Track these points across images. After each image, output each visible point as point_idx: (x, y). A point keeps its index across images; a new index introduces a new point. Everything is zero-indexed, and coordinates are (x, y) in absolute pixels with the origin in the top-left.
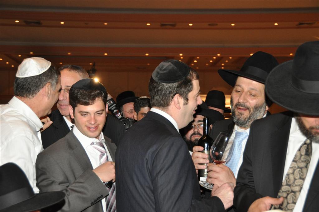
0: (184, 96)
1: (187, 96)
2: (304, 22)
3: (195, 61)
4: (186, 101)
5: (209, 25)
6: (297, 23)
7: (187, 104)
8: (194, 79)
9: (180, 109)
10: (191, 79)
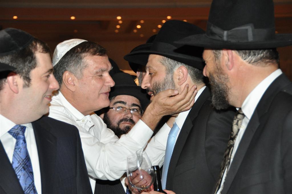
0: (24, 75)
1: (29, 75)
4: (27, 82)
7: (28, 86)
8: (38, 51)
9: (17, 93)
10: (33, 51)
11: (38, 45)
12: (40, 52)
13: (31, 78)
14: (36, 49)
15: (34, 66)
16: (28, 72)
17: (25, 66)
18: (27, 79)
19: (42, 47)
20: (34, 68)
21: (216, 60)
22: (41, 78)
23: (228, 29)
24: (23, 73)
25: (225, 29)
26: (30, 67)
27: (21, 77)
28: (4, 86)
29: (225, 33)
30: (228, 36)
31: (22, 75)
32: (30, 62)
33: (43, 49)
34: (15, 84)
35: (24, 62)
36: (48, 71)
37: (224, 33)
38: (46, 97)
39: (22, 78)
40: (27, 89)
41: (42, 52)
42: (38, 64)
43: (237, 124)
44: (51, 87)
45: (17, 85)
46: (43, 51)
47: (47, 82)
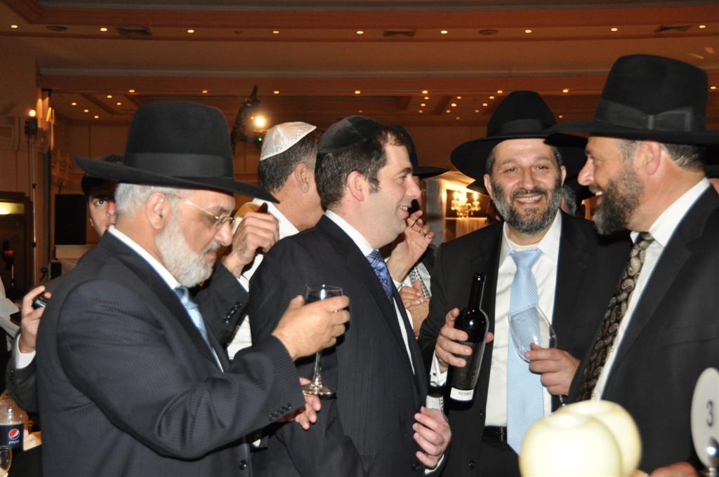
0: (369, 176)
1: (376, 176)
2: (669, 26)
3: (454, 105)
4: (374, 186)
5: (481, 32)
6: (657, 27)
7: (376, 190)
8: (389, 143)
9: (362, 200)
10: (382, 143)
11: (389, 136)
12: (391, 144)
13: (379, 180)
14: (386, 140)
15: (384, 163)
16: (375, 172)
17: (371, 163)
18: (374, 180)
19: (394, 138)
20: (384, 166)
21: (625, 159)
22: (393, 180)
23: (655, 112)
24: (368, 172)
25: (649, 112)
26: (377, 165)
27: (365, 179)
28: (345, 191)
29: (651, 118)
30: (655, 123)
31: (366, 177)
32: (378, 159)
33: (396, 140)
34: (359, 188)
35: (370, 157)
36: (403, 171)
37: (648, 119)
38: (402, 209)
39: (367, 180)
40: (375, 195)
41: (395, 145)
42: (389, 161)
43: (638, 256)
44: (409, 193)
45: (361, 190)
46: (396, 143)
47: (403, 187)
